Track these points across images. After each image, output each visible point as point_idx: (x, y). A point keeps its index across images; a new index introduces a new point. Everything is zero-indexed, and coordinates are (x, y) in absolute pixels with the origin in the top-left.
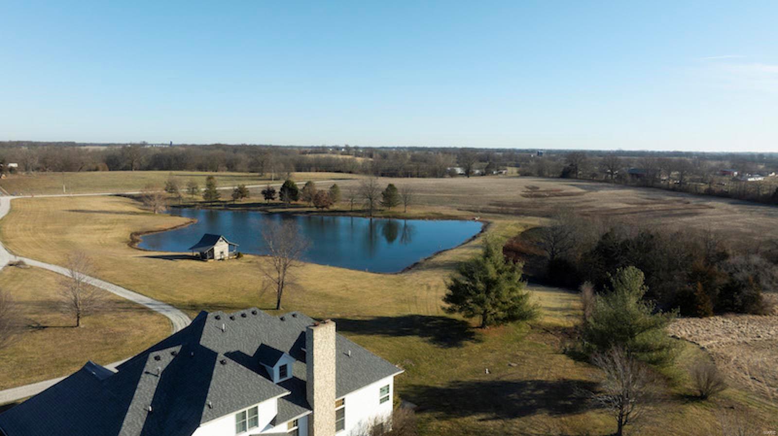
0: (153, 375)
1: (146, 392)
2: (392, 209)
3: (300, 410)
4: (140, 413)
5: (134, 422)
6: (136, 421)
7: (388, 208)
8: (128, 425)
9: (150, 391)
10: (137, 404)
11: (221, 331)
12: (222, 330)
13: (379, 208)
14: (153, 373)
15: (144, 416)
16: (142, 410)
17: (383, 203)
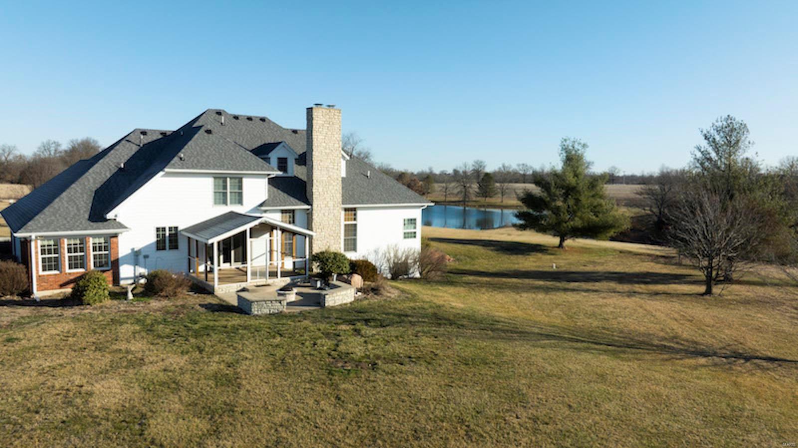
0: (133, 143)
1: (123, 154)
2: (488, 200)
3: (296, 202)
4: (110, 167)
5: (101, 173)
6: (104, 173)
7: (484, 199)
8: (93, 173)
9: (127, 155)
10: (110, 160)
11: (220, 124)
12: (222, 124)
13: (474, 199)
14: (135, 142)
15: (114, 170)
16: (113, 166)
17: (478, 193)
